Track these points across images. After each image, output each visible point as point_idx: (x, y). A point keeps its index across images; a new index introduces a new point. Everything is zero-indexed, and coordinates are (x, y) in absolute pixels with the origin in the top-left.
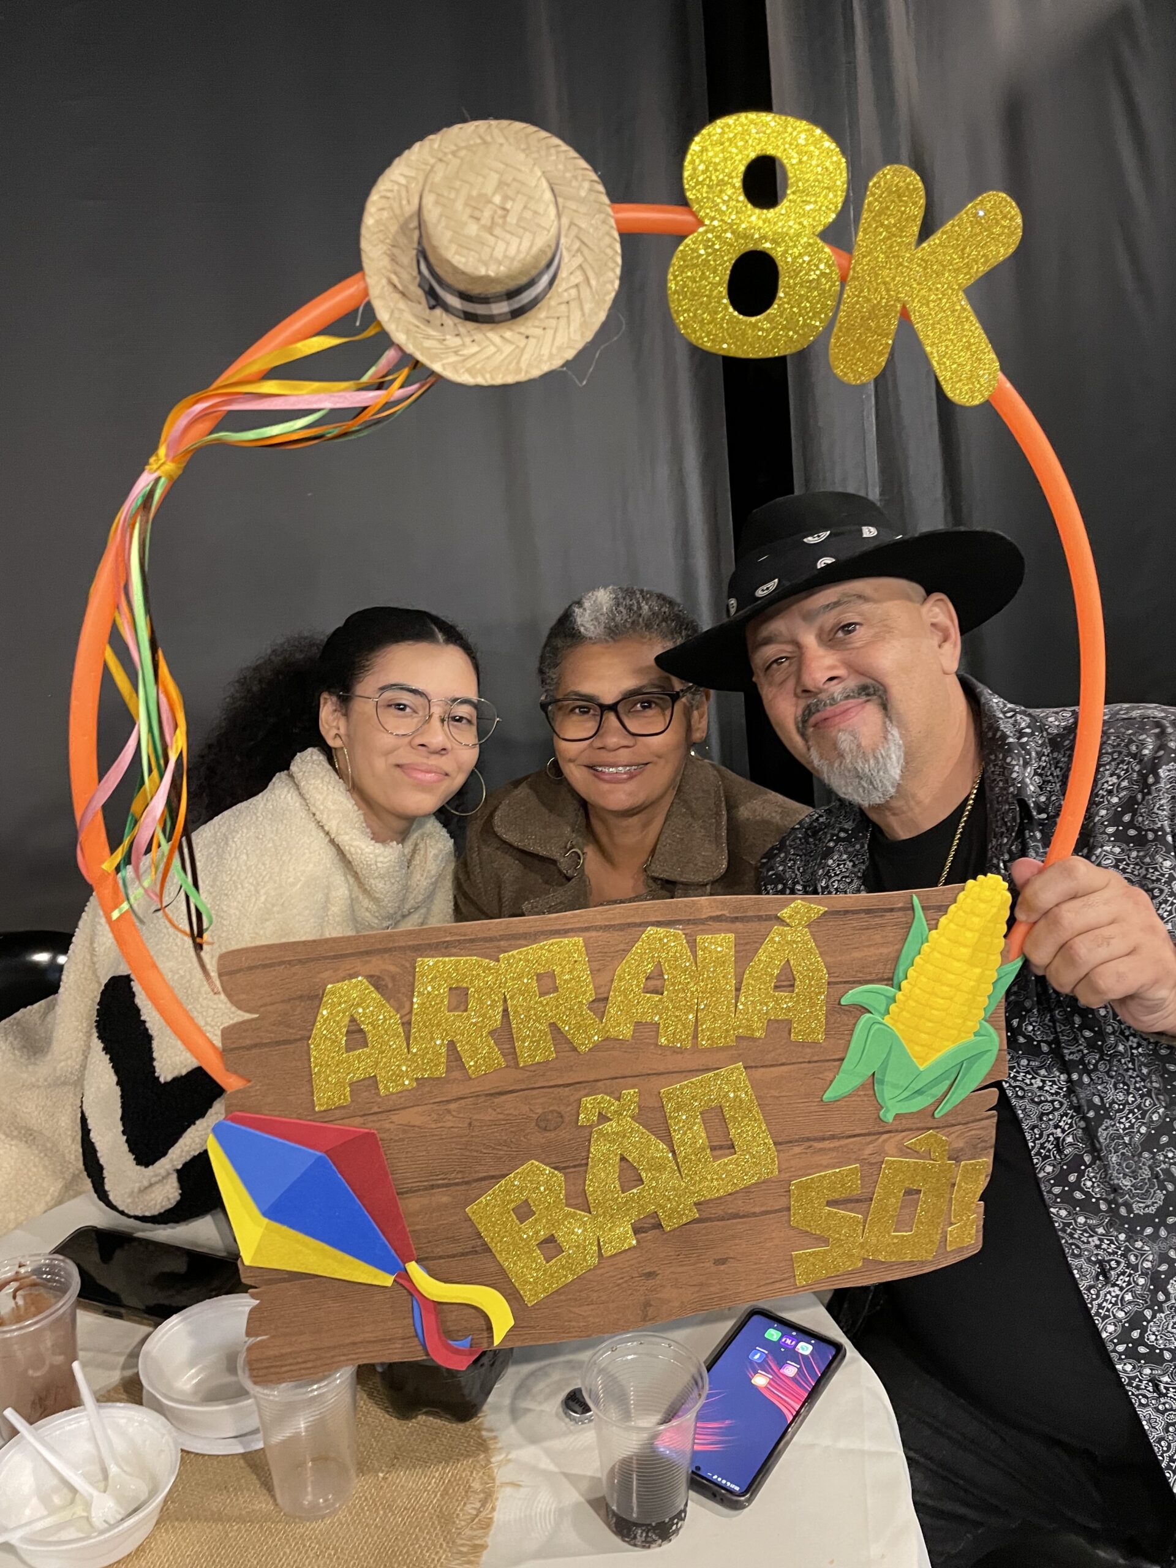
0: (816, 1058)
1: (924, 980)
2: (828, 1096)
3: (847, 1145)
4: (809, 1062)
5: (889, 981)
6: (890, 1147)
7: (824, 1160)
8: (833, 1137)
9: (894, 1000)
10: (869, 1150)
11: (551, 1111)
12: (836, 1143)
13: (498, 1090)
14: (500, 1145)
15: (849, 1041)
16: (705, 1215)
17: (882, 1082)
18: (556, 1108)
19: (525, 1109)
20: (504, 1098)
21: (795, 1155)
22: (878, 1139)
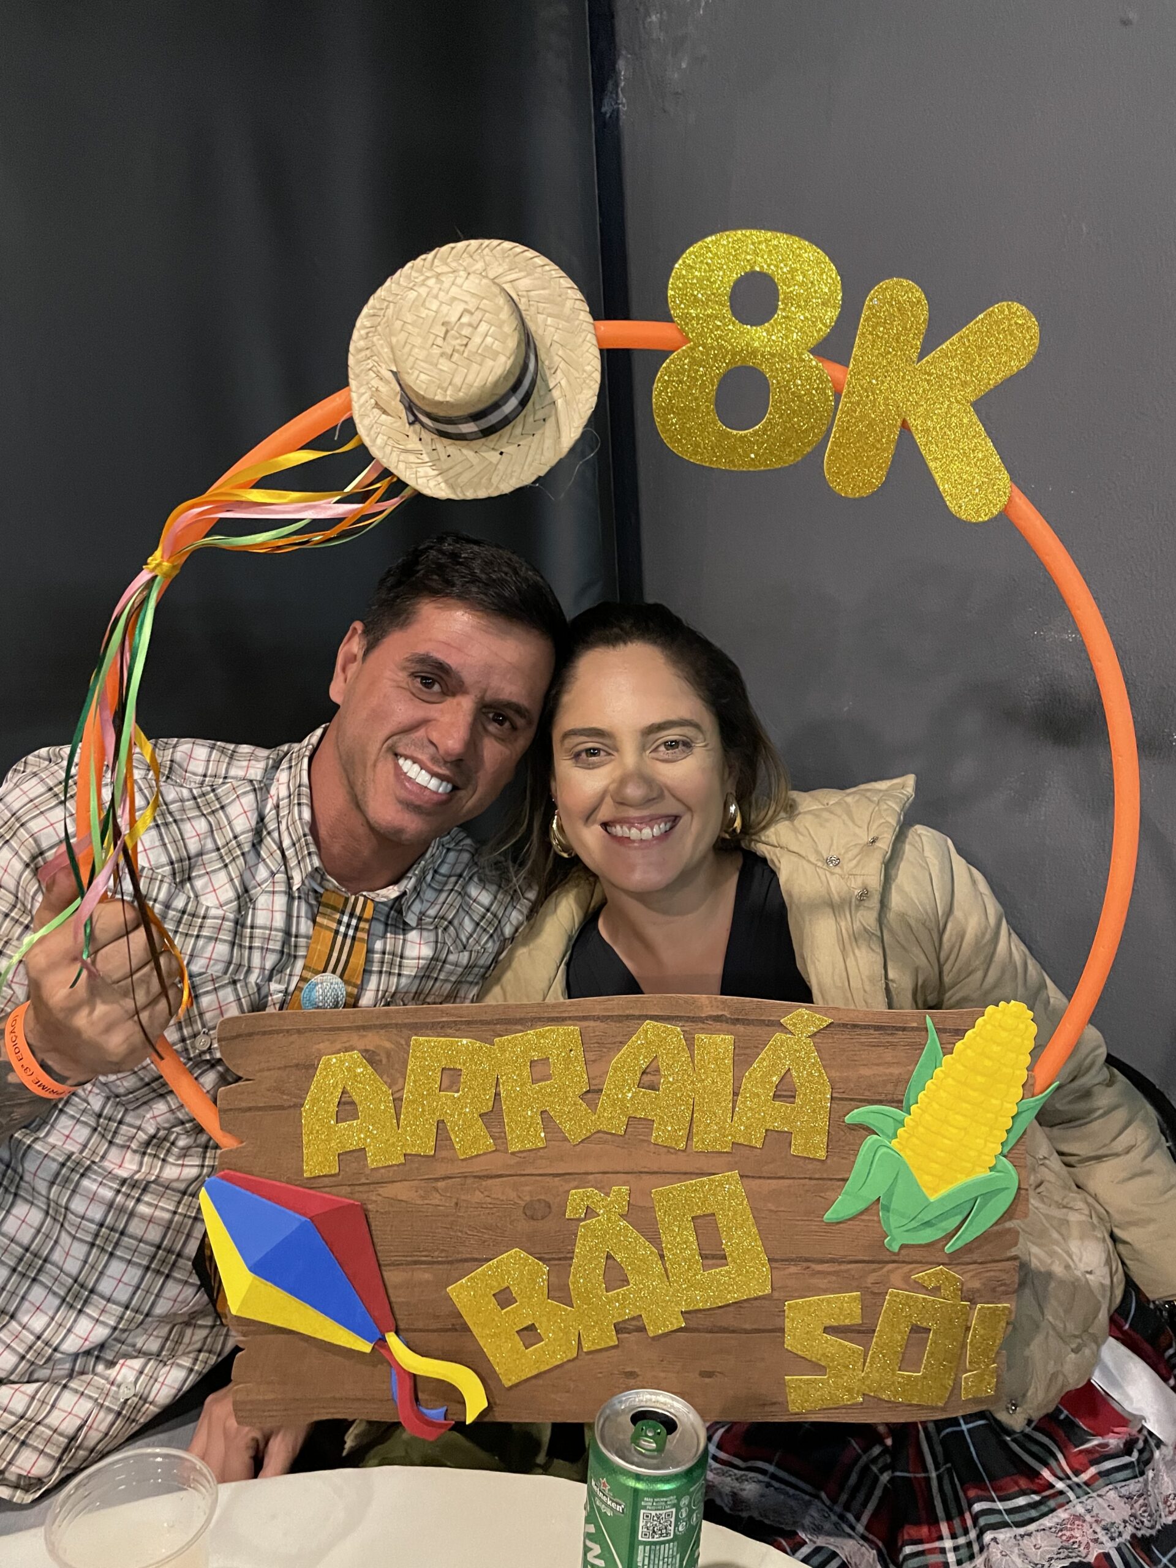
0: (817, 1176)
1: (935, 1106)
2: (829, 1216)
3: (847, 1271)
4: (810, 1179)
5: (898, 1103)
6: (896, 1278)
7: (822, 1283)
8: (832, 1261)
9: (902, 1123)
10: (871, 1279)
11: (539, 1200)
12: (836, 1267)
13: (485, 1173)
14: (486, 1228)
15: (853, 1162)
16: (693, 1325)
17: (887, 1209)
18: (543, 1197)
19: (512, 1195)
20: (490, 1182)
21: (790, 1274)
22: (882, 1268)
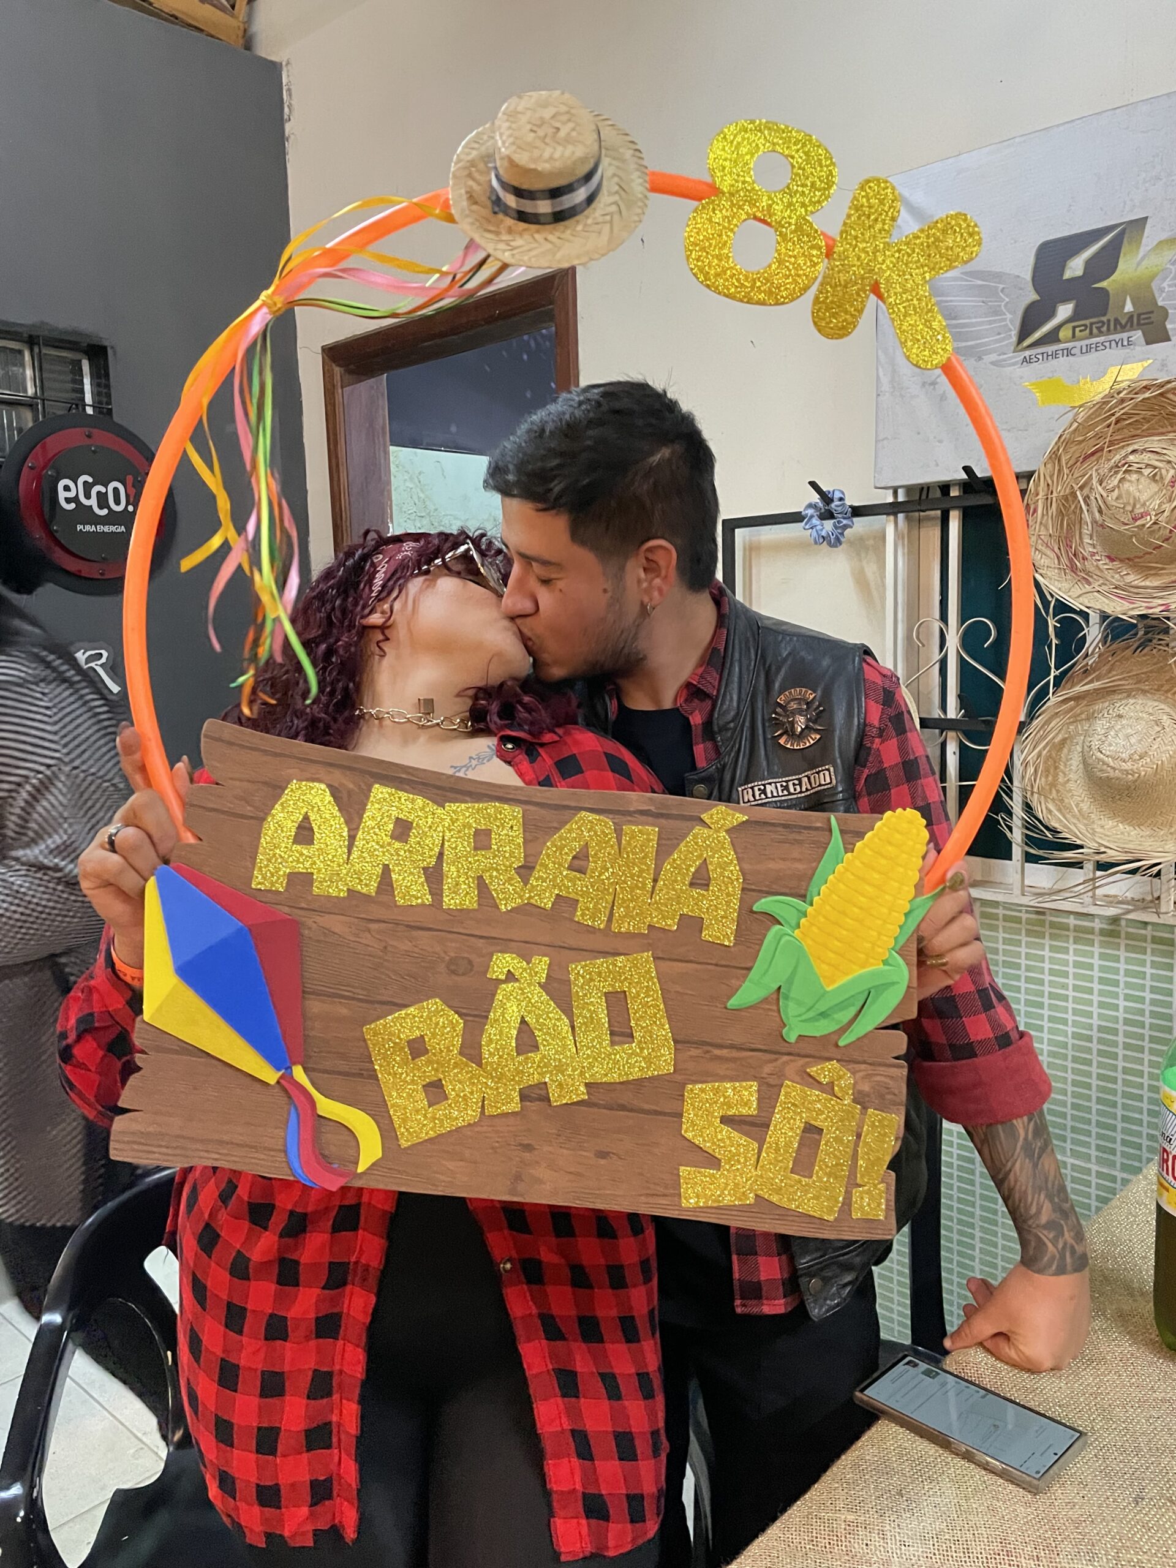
0: (723, 963)
3: (745, 1058)
4: (716, 965)
7: (721, 1069)
8: (732, 1047)
9: (805, 915)
10: (767, 1069)
11: (463, 958)
12: (735, 1054)
13: (418, 924)
14: (410, 976)
15: (759, 951)
16: (594, 1100)
18: (468, 956)
20: (421, 933)
21: (691, 1057)
22: (776, 1060)
